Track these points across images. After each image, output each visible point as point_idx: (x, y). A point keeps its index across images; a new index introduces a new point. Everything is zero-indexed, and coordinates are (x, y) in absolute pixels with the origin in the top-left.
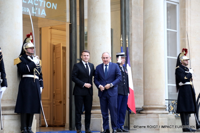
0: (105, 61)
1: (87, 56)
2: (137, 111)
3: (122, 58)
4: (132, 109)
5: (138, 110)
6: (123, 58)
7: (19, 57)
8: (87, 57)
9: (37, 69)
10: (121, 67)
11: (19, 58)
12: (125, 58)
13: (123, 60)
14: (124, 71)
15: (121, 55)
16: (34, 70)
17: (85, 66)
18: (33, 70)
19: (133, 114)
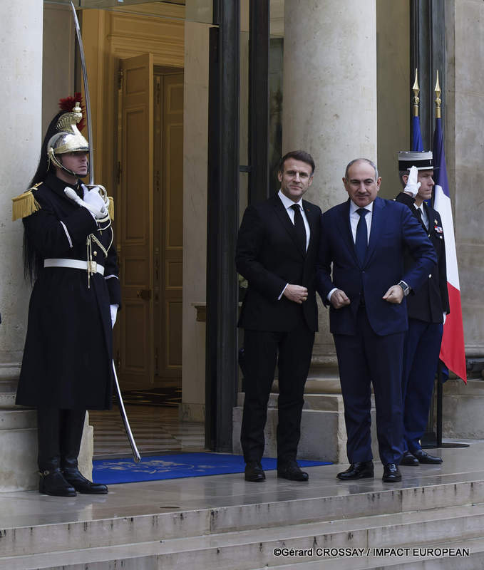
0: (361, 195)
1: (302, 174)
2: (469, 367)
3: (424, 173)
4: (453, 365)
5: (473, 365)
6: (427, 176)
7: (33, 191)
8: (298, 178)
9: (97, 234)
10: (417, 208)
11: (30, 193)
12: (432, 173)
13: (424, 180)
14: (429, 225)
15: (418, 164)
16: (89, 242)
17: (291, 214)
18: (86, 241)
19: (456, 378)
